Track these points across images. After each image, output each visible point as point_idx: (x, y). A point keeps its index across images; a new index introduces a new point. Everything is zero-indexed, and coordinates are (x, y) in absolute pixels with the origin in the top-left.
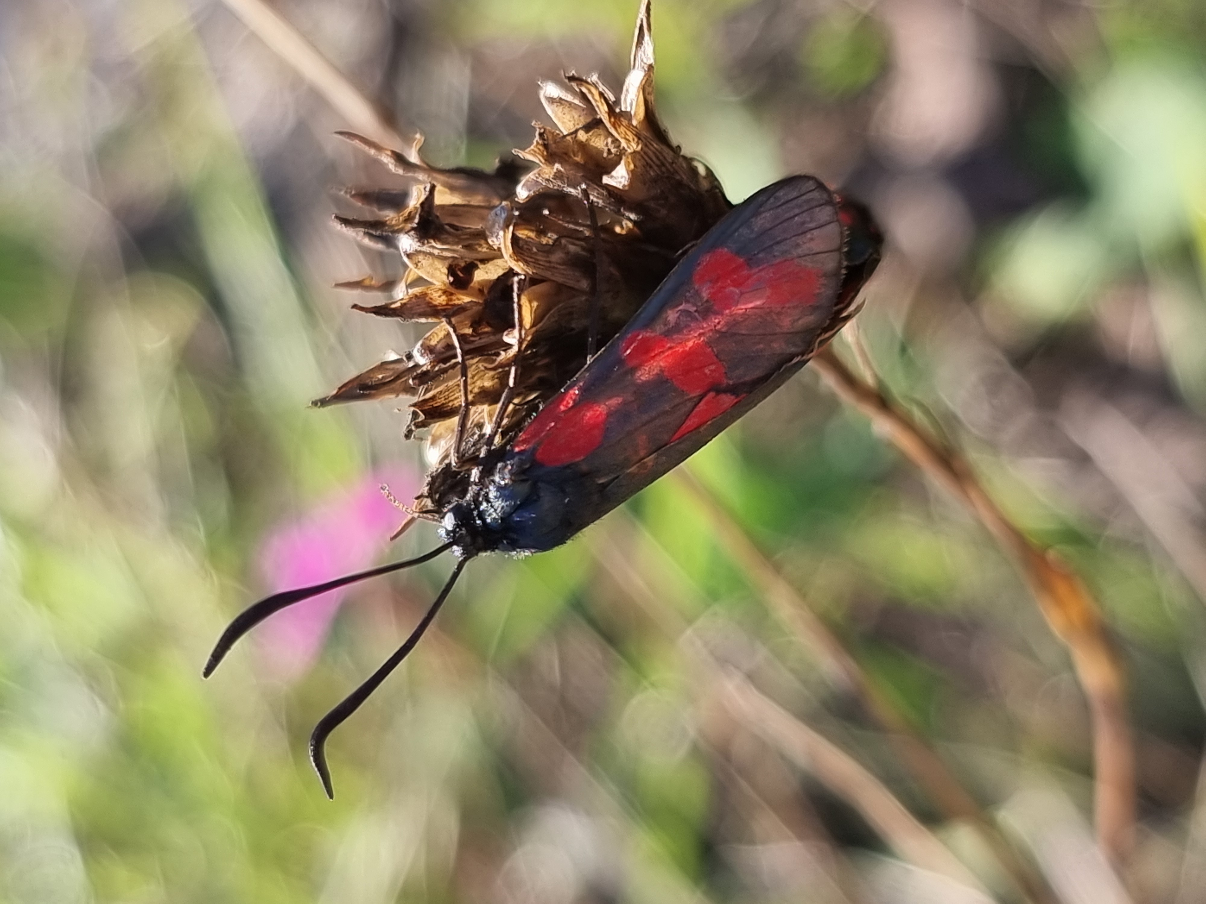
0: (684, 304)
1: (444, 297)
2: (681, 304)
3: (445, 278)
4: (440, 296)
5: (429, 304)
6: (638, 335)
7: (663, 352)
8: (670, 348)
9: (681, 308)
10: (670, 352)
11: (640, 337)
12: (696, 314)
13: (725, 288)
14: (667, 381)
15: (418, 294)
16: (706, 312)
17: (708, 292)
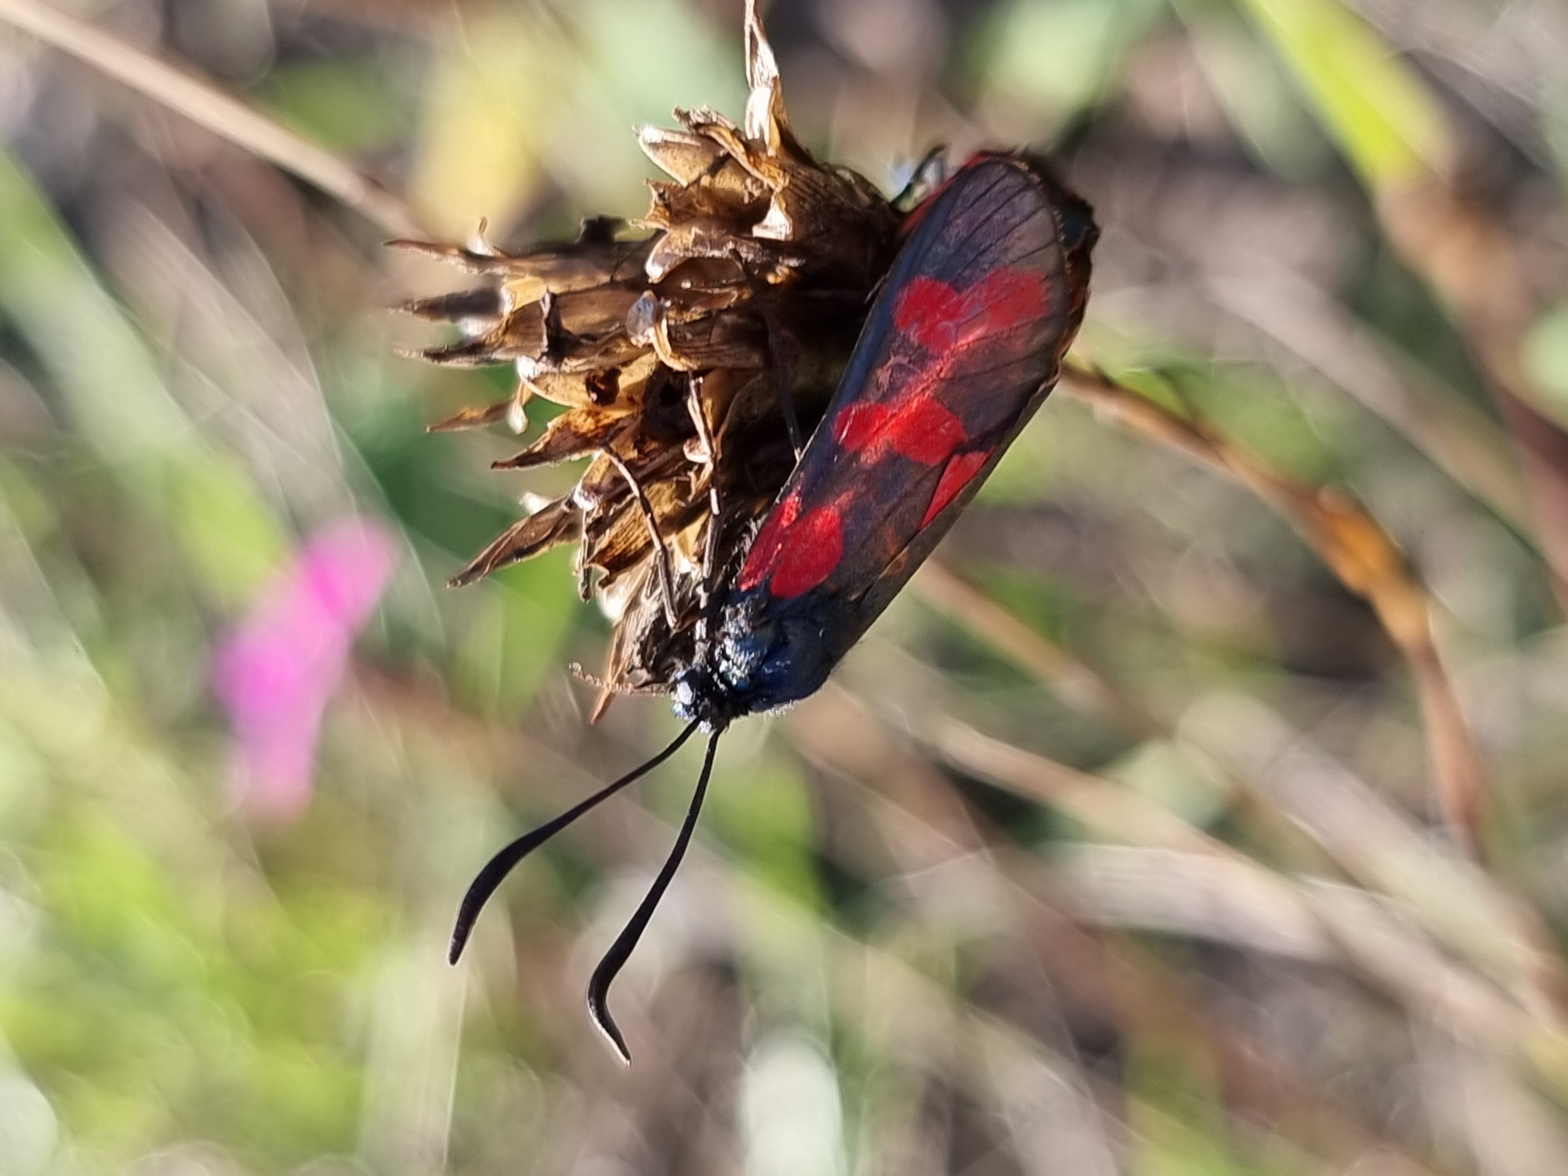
0: (892, 358)
1: (590, 420)
2: (889, 358)
3: (585, 396)
4: (585, 420)
5: (576, 435)
6: (850, 410)
7: (886, 423)
8: (893, 415)
9: (890, 363)
10: (894, 421)
11: (853, 412)
12: (911, 366)
13: (936, 324)
14: (899, 457)
15: (561, 427)
16: (921, 359)
17: (917, 335)
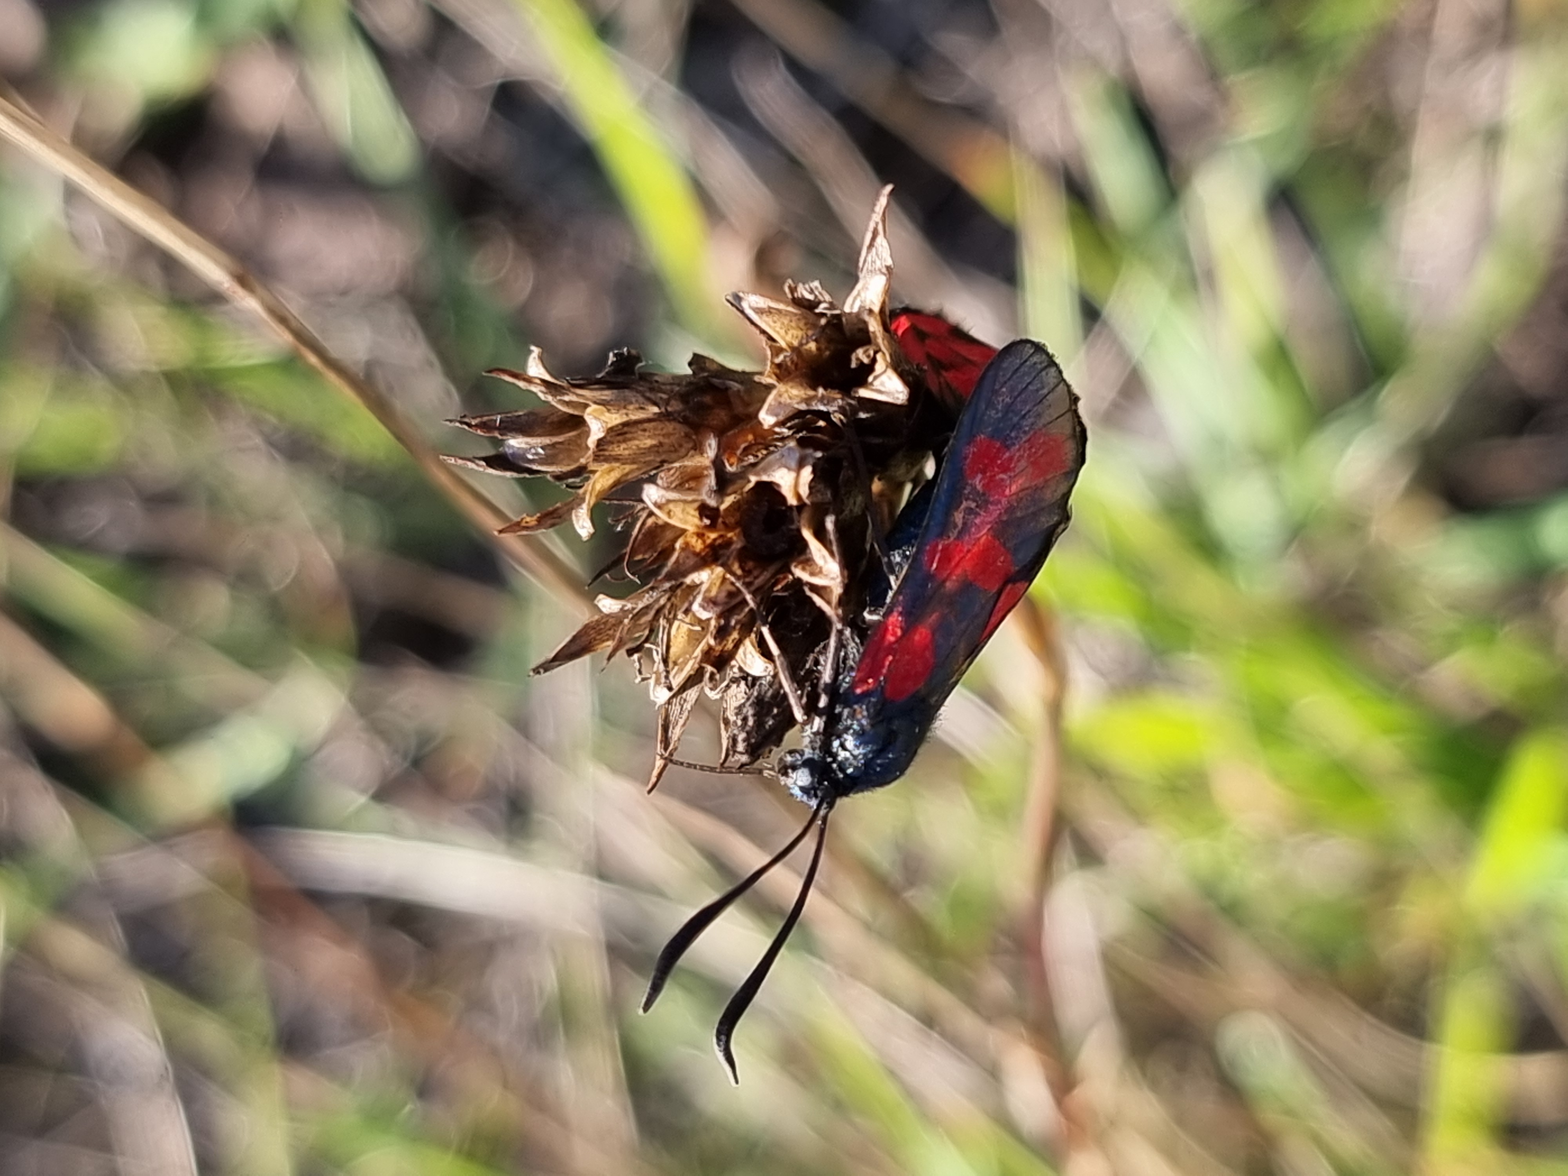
4: (698, 542)
9: (962, 507)
12: (978, 510)
16: (985, 504)
17: (981, 484)
